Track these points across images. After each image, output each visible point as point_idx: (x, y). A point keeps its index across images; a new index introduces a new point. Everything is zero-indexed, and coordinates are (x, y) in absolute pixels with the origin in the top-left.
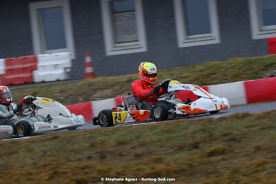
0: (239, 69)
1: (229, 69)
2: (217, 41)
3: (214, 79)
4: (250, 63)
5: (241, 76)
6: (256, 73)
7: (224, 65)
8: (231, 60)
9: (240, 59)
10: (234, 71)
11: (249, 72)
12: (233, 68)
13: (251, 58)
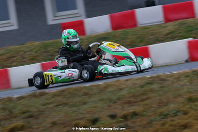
0: (36, 52)
1: (27, 52)
2: (15, 27)
3: (14, 62)
4: (46, 46)
5: (38, 58)
6: (52, 55)
7: (22, 49)
8: (28, 44)
9: (37, 43)
10: (31, 54)
11: (45, 54)
12: (31, 51)
13: (47, 42)
